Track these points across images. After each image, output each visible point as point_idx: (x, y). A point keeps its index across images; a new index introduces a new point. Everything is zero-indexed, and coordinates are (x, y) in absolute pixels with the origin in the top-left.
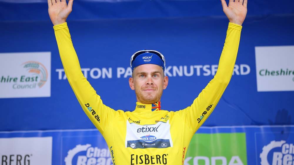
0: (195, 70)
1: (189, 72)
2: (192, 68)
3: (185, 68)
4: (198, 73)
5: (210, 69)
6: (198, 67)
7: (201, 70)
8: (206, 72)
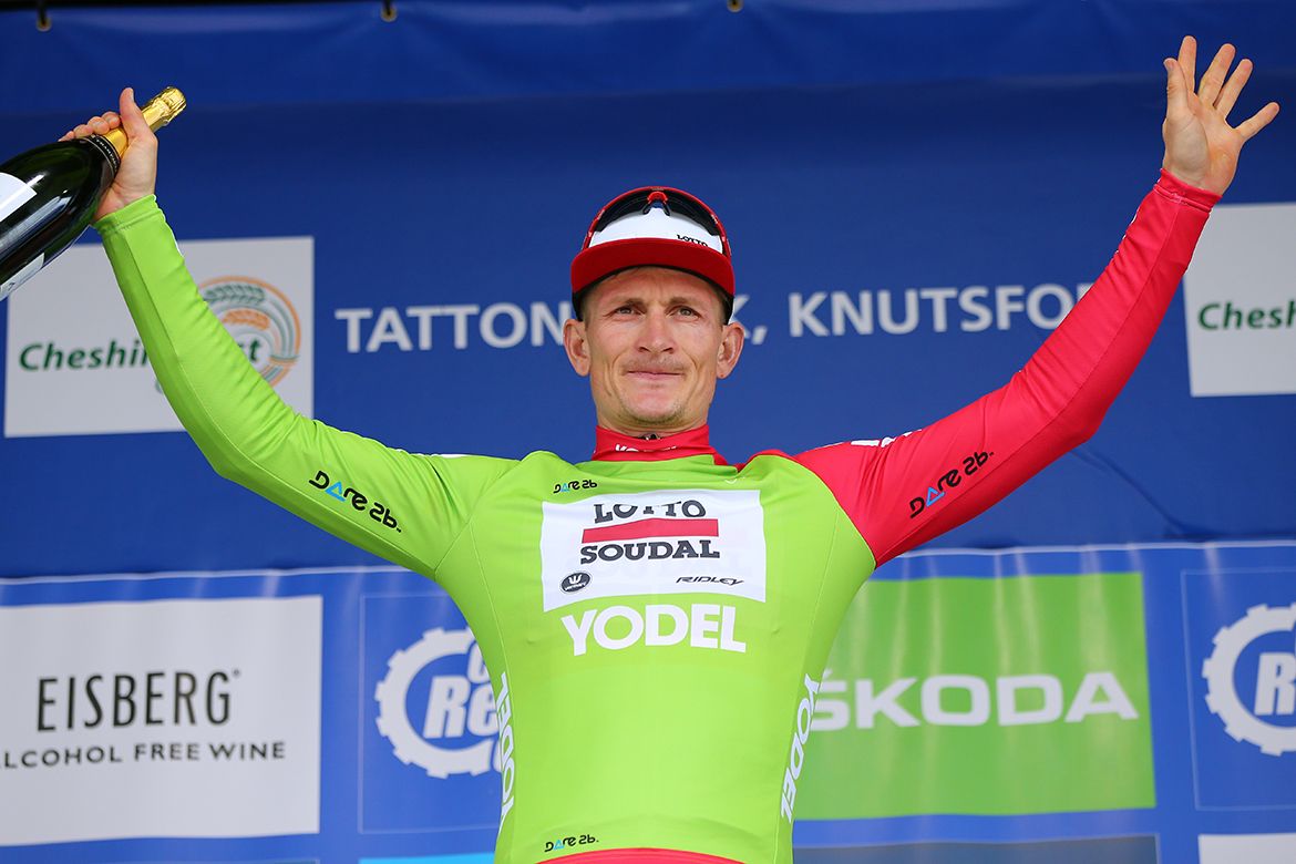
0: (926, 307)
1: (899, 315)
2: (911, 298)
3: (884, 298)
4: (940, 323)
5: (990, 302)
6: (939, 296)
7: (952, 306)
8: (974, 318)
